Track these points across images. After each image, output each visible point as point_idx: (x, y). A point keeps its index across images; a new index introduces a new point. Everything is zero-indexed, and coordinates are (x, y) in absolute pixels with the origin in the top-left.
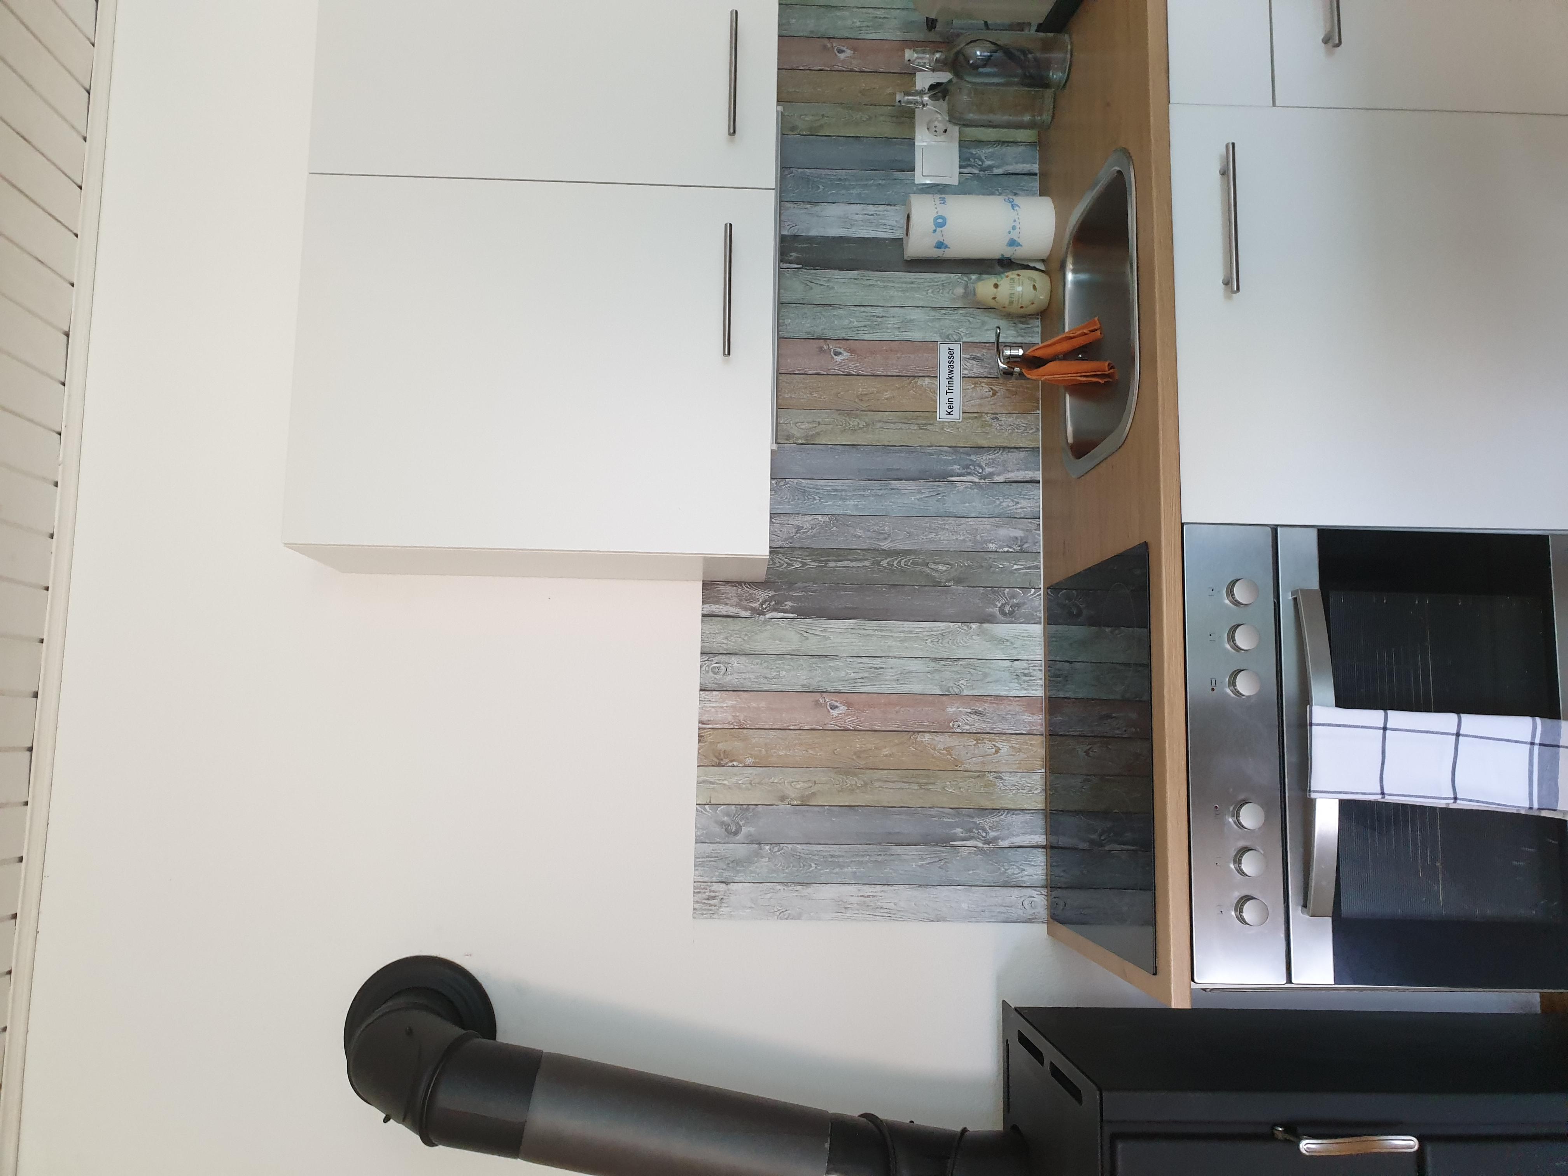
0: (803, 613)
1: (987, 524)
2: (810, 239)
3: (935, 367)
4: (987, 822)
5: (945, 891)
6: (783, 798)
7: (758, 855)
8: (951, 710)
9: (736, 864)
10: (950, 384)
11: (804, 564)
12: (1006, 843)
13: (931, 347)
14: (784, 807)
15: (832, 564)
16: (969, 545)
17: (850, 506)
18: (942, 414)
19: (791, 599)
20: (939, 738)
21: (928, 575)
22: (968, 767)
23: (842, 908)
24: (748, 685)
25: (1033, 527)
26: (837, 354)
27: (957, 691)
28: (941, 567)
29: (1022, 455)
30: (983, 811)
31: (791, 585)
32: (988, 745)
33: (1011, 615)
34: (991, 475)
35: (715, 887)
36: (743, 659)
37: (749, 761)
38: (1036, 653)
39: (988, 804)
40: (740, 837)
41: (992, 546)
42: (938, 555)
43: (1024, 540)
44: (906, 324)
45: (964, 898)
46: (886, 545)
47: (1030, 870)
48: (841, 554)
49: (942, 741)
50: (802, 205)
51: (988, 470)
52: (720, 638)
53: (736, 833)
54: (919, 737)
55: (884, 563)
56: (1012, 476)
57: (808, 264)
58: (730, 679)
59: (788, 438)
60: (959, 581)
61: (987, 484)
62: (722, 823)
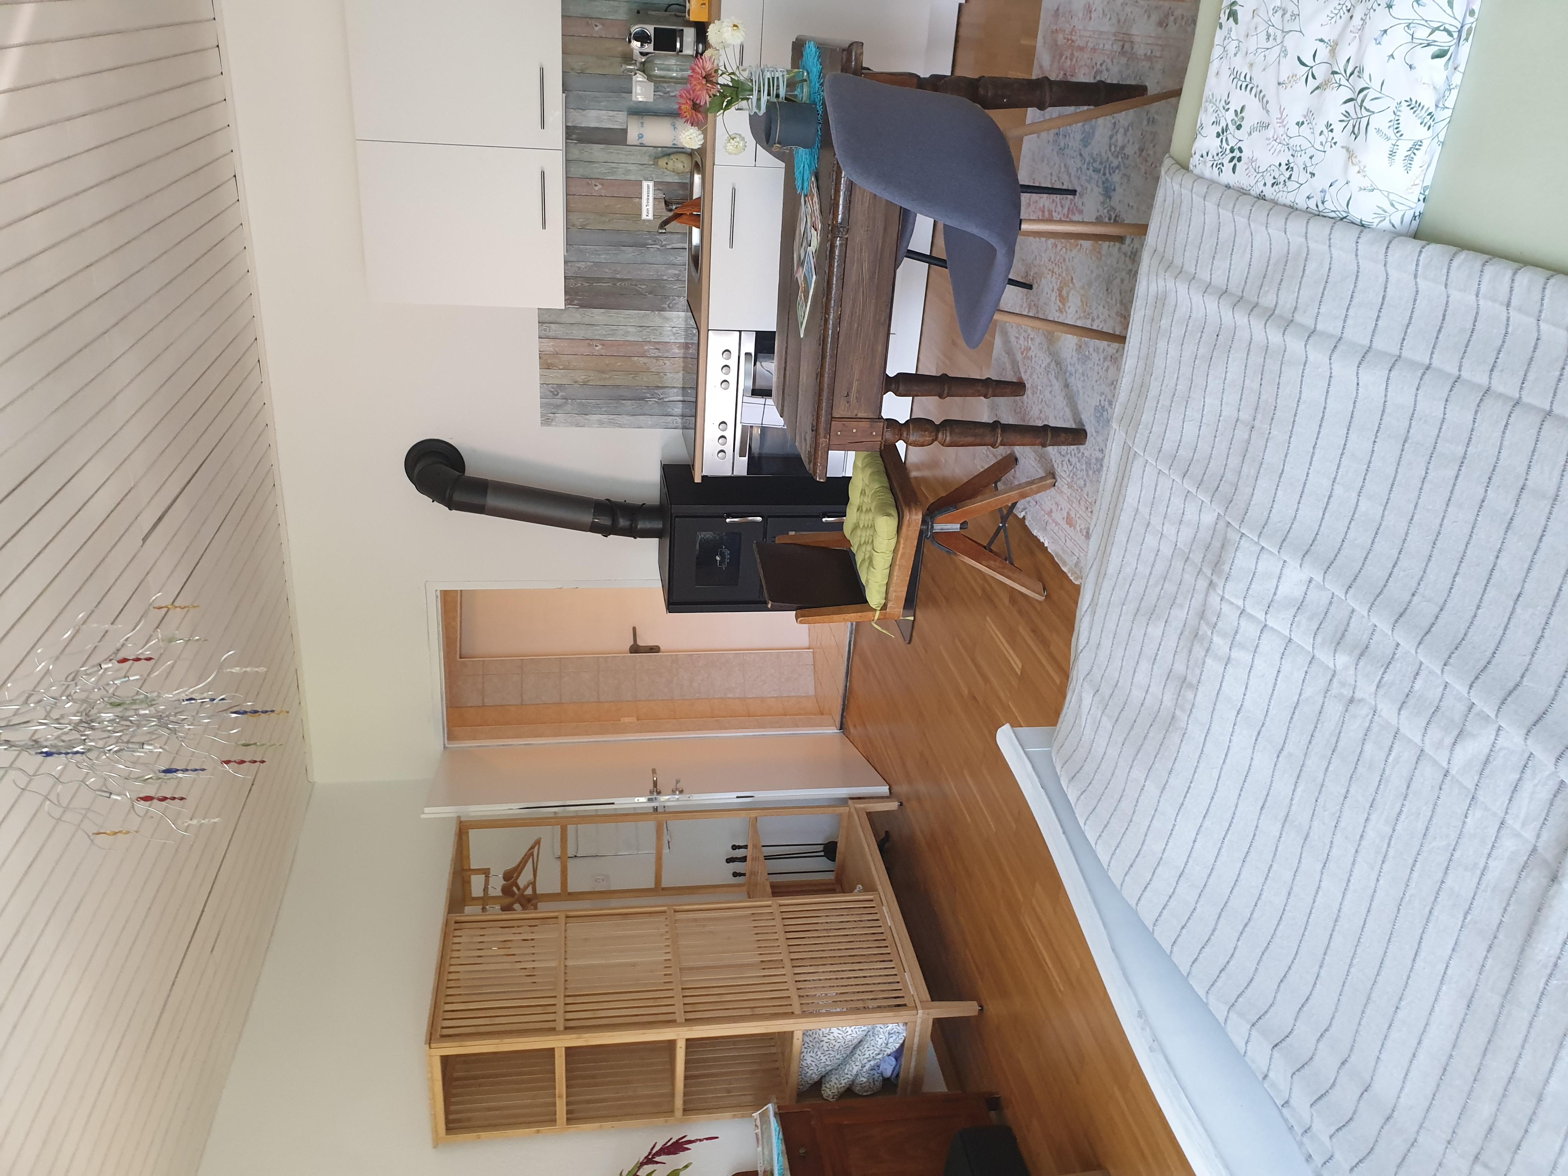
0: (582, 306)
1: (663, 267)
2: (582, 128)
3: (641, 193)
4: (659, 392)
5: (641, 417)
6: (576, 382)
7: (566, 403)
8: (646, 348)
9: (558, 407)
10: (648, 202)
11: (582, 284)
12: (667, 400)
13: (639, 184)
14: (577, 385)
15: (595, 284)
16: (655, 277)
17: (603, 258)
18: (644, 217)
19: (578, 300)
20: (641, 359)
21: (637, 290)
22: (652, 370)
23: (601, 423)
24: (559, 336)
25: (682, 269)
26: (596, 186)
27: (648, 340)
28: (643, 287)
29: (680, 236)
30: (658, 387)
31: (577, 294)
32: (661, 361)
33: (671, 309)
34: (665, 245)
35: (549, 415)
36: (557, 325)
37: (561, 367)
38: (683, 325)
39: (660, 385)
40: (558, 397)
41: (665, 278)
42: (641, 281)
43: (679, 275)
44: (628, 172)
45: (649, 420)
46: (618, 276)
47: (676, 410)
48: (599, 280)
49: (642, 360)
50: (577, 110)
51: (664, 243)
52: (546, 316)
53: (557, 395)
54: (633, 358)
55: (618, 284)
56: (675, 246)
57: (580, 141)
58: (551, 334)
59: (573, 226)
60: (650, 293)
61: (664, 250)
62: (551, 391)
